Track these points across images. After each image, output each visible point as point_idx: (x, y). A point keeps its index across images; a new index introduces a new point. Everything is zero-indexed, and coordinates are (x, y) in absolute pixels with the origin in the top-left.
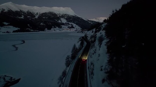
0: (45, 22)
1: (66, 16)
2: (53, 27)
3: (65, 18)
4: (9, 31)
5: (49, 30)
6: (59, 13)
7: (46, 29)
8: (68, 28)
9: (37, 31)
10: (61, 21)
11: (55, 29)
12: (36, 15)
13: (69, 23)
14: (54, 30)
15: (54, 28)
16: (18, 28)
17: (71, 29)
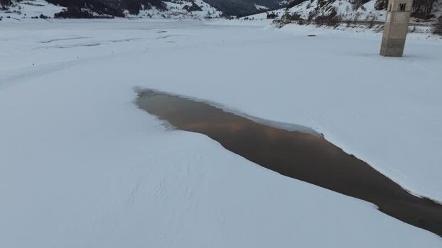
2: (143, 6)
8: (185, 11)
9: (108, 18)
14: (148, 15)
15: (145, 9)
17: (194, 13)
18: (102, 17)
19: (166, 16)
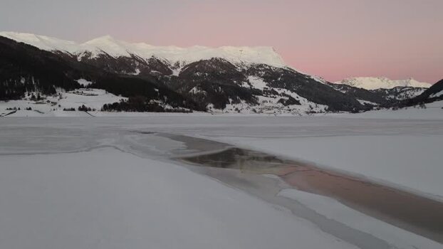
0: (203, 86)
1: (263, 71)
2: (231, 100)
3: (259, 75)
4: (88, 107)
5: (221, 111)
6: (239, 62)
7: (211, 105)
8: (281, 105)
9: (183, 111)
10: (249, 84)
11: (238, 106)
12: (173, 68)
13: (276, 89)
14: (237, 109)
15: (233, 103)
16: (123, 96)
17: (291, 107)
18: (175, 111)
19: (257, 110)
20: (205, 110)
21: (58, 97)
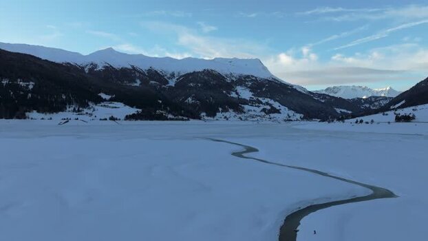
1: (250, 81)
2: (220, 109)
3: (246, 86)
4: (115, 116)
5: (212, 118)
6: (228, 73)
7: (204, 114)
8: (263, 114)
9: (182, 120)
10: (237, 93)
11: (227, 114)
12: (169, 78)
13: (260, 99)
14: (225, 117)
15: (222, 111)
16: (137, 108)
17: (272, 115)
18: (176, 120)
19: (243, 118)
20: (200, 118)
21: (92, 110)
